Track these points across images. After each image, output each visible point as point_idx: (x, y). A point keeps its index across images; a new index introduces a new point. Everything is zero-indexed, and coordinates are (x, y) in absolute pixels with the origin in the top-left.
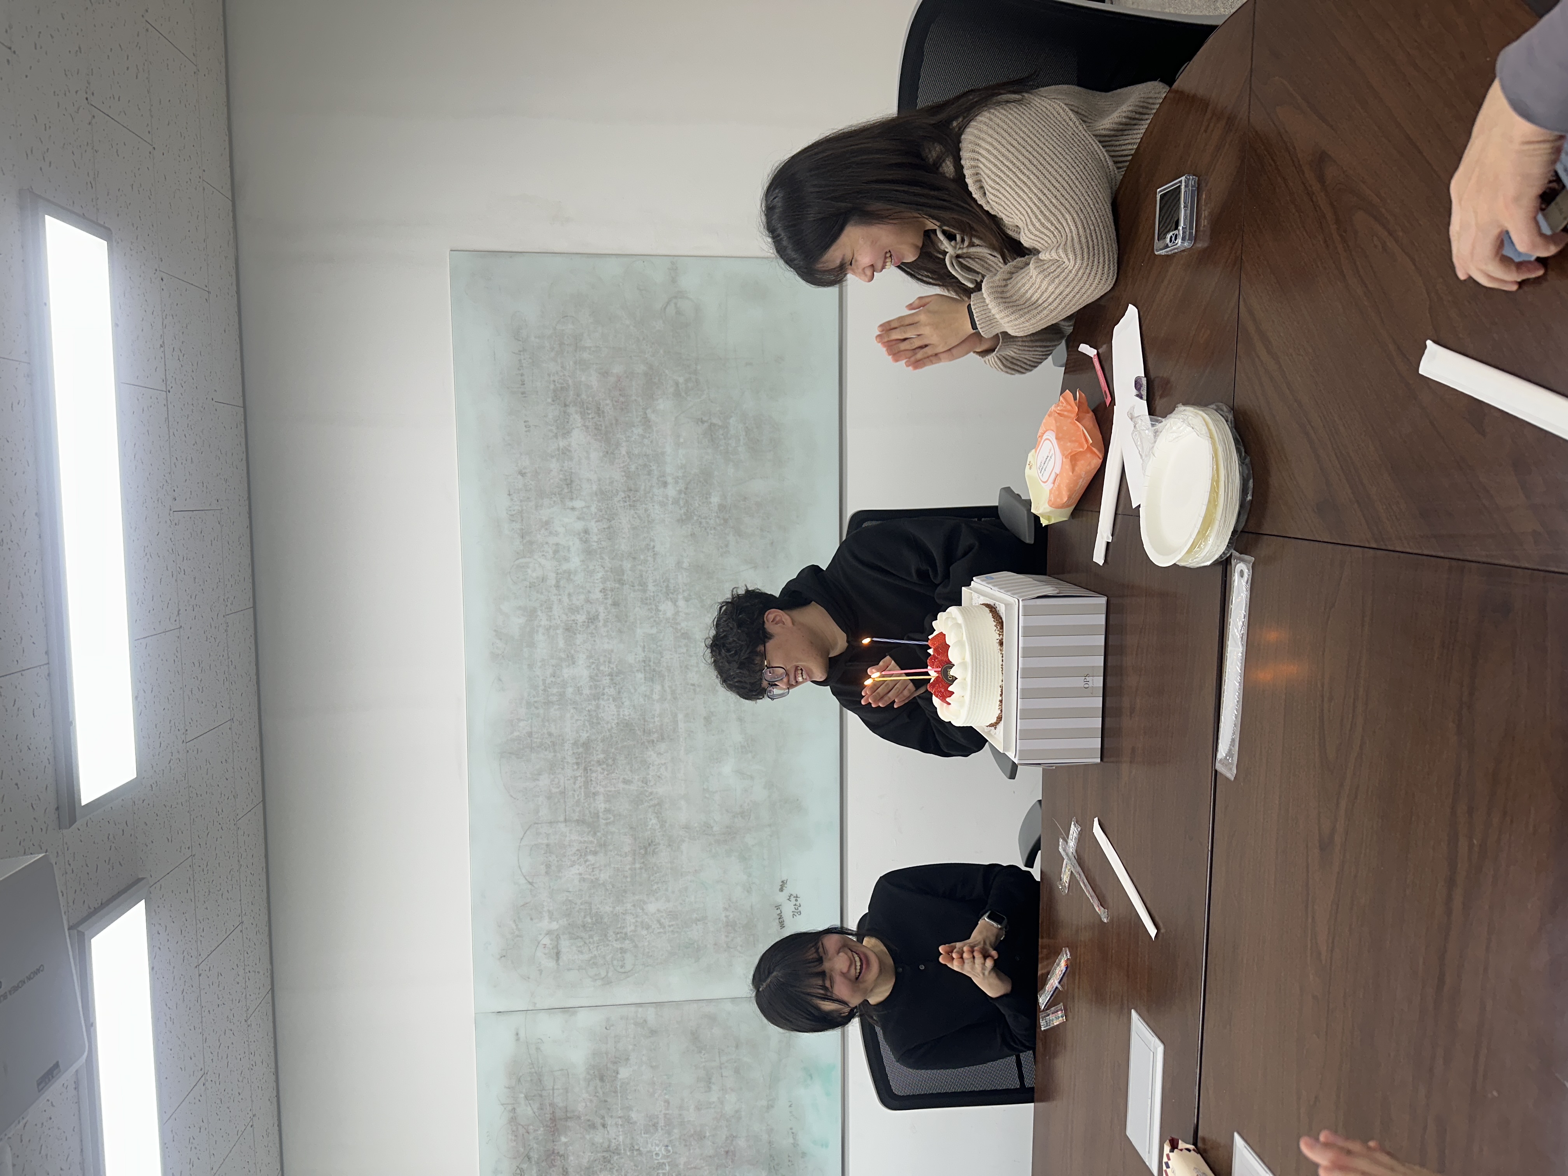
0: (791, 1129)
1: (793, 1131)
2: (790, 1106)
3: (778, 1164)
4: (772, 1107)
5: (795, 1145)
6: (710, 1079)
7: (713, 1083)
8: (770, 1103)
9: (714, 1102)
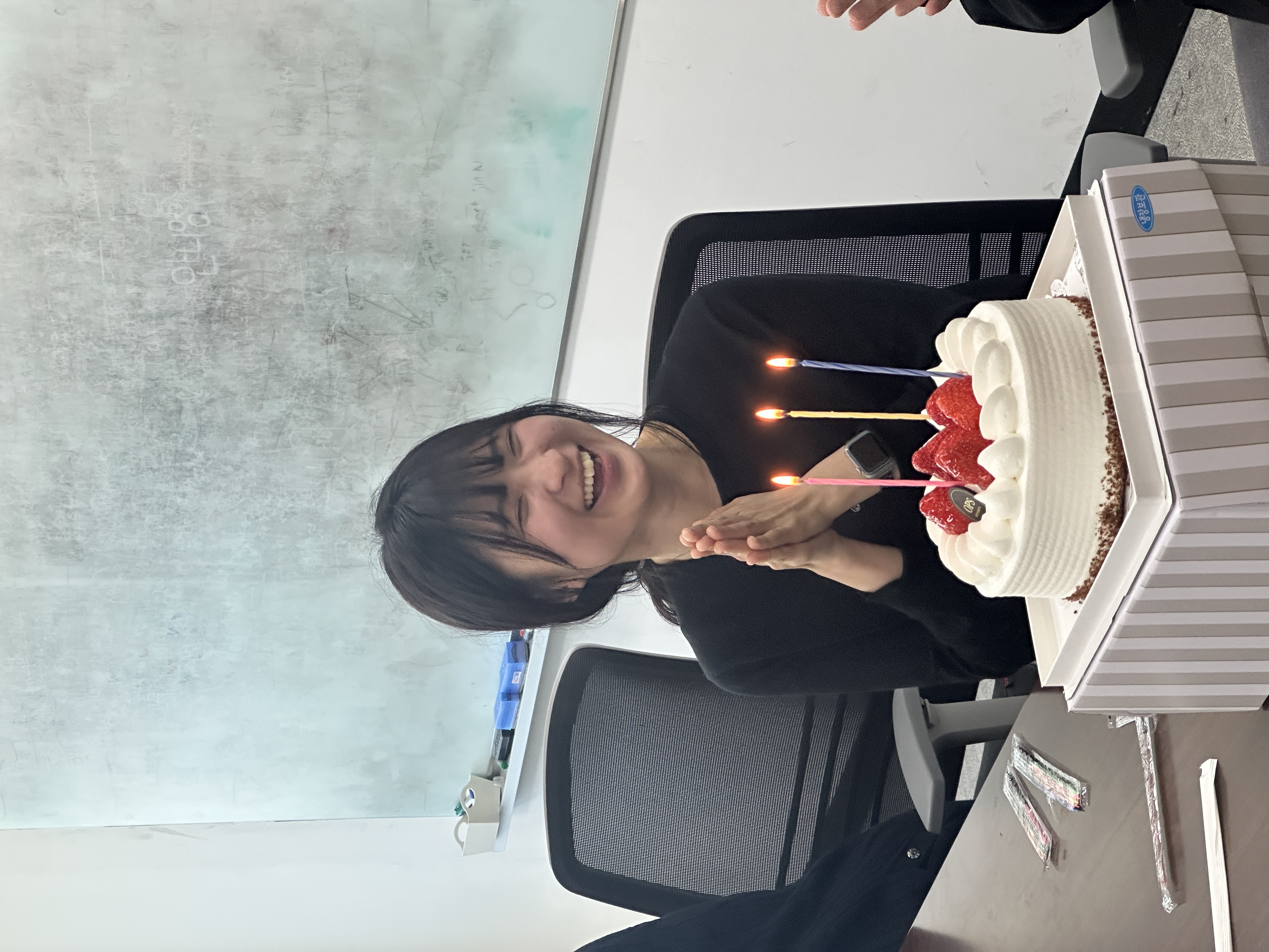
0: (474, 204)
1: (478, 207)
2: (477, 169)
3: (439, 255)
4: (437, 168)
5: (479, 229)
6: (300, 114)
7: (308, 122)
8: (431, 161)
9: (306, 153)
